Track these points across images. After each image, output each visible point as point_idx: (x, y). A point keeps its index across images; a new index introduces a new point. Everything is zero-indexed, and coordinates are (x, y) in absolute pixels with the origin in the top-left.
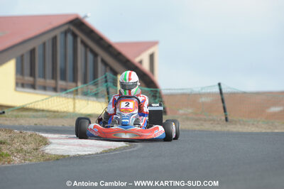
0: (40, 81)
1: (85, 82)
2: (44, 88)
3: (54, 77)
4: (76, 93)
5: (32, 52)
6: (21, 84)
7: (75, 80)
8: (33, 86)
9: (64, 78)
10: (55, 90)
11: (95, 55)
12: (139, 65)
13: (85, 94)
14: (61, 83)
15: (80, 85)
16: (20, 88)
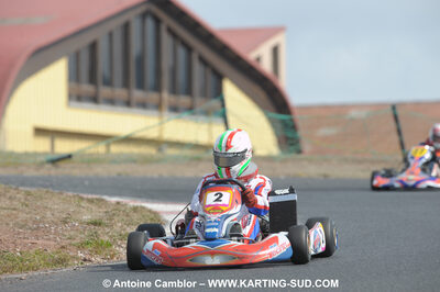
0: (105, 91)
1: (174, 91)
2: (111, 102)
3: (126, 85)
4: (158, 107)
5: (93, 47)
6: (76, 97)
7: (157, 88)
8: (94, 99)
9: (141, 85)
10: (128, 104)
11: (189, 49)
12: (255, 64)
13: (174, 109)
14: (138, 94)
15: (166, 95)
16: (74, 104)
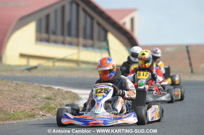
0: (53, 37)
1: (85, 37)
2: (56, 42)
3: (63, 34)
4: (77, 45)
5: (48, 17)
6: (39, 40)
7: (77, 36)
8: (48, 41)
9: (70, 35)
10: (63, 43)
11: (92, 18)
12: (123, 26)
13: (85, 46)
14: (68, 39)
15: (81, 40)
16: (39, 42)
